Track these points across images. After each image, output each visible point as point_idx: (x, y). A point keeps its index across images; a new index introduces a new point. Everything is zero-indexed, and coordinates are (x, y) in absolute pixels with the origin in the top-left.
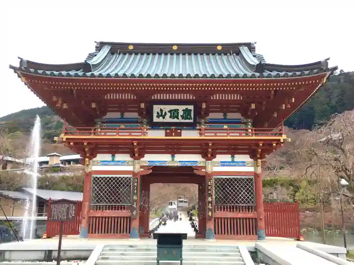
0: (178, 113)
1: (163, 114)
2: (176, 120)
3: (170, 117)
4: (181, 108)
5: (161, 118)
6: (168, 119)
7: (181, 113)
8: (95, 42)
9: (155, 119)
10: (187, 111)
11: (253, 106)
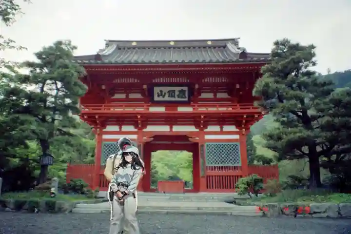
0: (175, 93)
1: (163, 94)
2: (173, 99)
3: (169, 96)
4: (177, 89)
5: (161, 97)
6: (167, 98)
7: (177, 93)
8: (105, 40)
9: (156, 98)
10: (182, 92)
11: (238, 86)
